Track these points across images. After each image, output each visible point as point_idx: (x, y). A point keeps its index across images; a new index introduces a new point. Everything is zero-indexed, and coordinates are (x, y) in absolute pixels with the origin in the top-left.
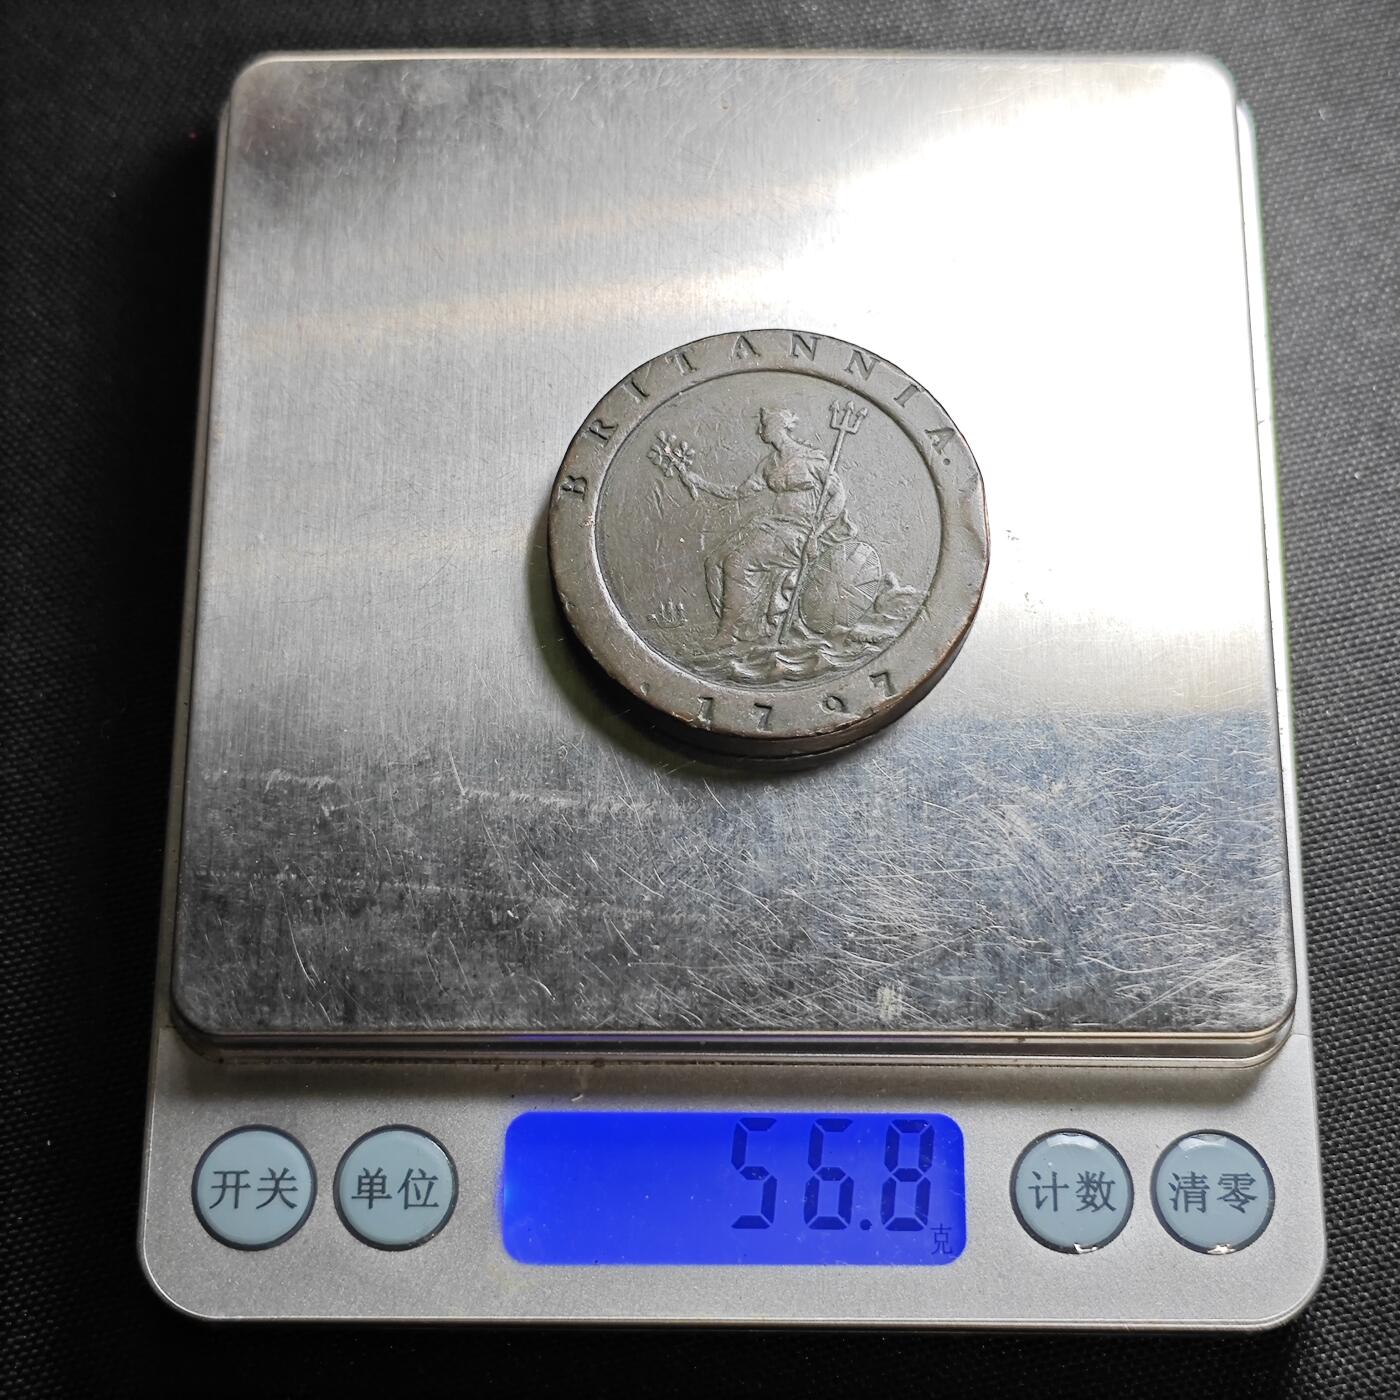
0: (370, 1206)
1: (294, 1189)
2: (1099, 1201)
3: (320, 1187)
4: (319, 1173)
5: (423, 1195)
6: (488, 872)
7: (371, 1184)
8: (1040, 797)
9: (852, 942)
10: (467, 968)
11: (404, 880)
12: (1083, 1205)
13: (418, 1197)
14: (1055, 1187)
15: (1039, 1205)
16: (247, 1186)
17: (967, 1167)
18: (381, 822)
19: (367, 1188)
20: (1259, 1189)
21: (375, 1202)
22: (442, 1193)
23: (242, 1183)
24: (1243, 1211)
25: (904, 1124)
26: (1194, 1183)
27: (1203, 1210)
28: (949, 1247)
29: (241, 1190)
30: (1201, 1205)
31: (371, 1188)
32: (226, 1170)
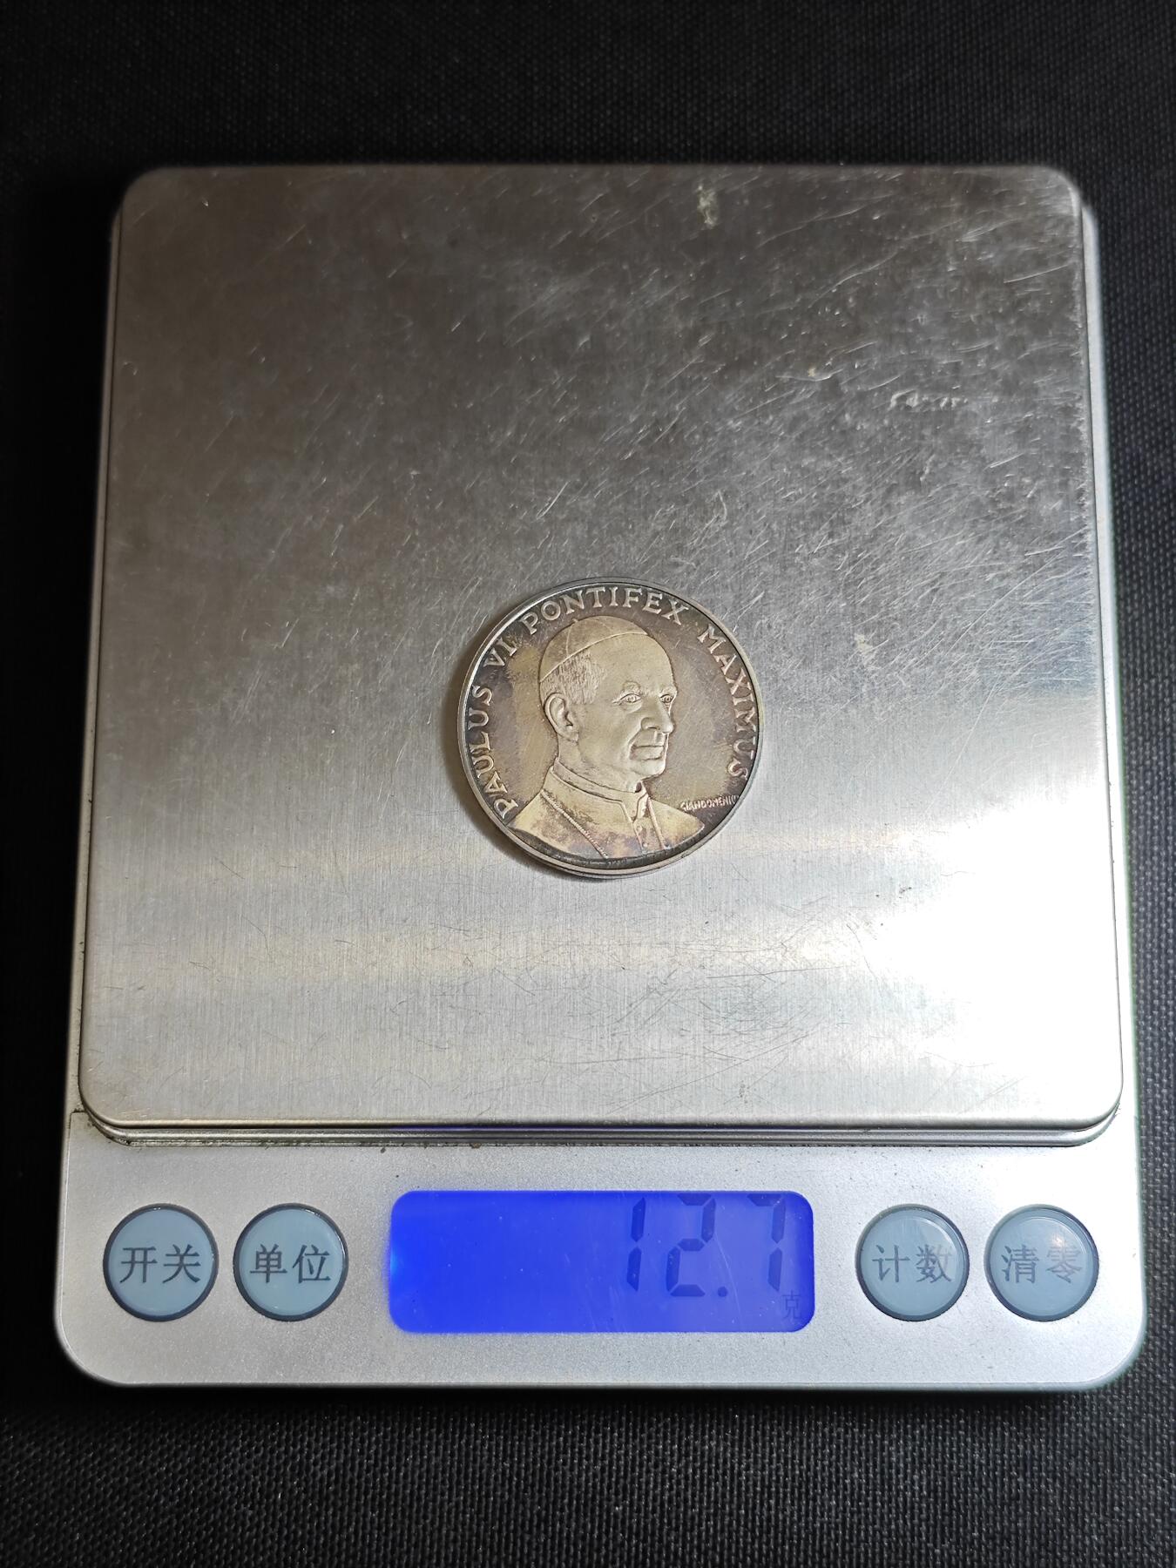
0: (268, 1281)
1: (197, 1264)
2: (937, 1273)
3: (221, 1263)
4: (220, 1249)
5: (316, 1269)
7: (268, 1259)
12: (923, 1276)
13: (311, 1272)
14: (897, 1261)
15: (882, 1276)
16: (154, 1262)
17: (816, 1240)
19: (264, 1263)
21: (271, 1275)
22: (333, 1269)
23: (149, 1260)
24: (1068, 1280)
25: (758, 1199)
26: (1024, 1255)
27: (1033, 1281)
28: (797, 1315)
29: (148, 1266)
30: (1030, 1277)
31: (268, 1263)
32: (134, 1247)
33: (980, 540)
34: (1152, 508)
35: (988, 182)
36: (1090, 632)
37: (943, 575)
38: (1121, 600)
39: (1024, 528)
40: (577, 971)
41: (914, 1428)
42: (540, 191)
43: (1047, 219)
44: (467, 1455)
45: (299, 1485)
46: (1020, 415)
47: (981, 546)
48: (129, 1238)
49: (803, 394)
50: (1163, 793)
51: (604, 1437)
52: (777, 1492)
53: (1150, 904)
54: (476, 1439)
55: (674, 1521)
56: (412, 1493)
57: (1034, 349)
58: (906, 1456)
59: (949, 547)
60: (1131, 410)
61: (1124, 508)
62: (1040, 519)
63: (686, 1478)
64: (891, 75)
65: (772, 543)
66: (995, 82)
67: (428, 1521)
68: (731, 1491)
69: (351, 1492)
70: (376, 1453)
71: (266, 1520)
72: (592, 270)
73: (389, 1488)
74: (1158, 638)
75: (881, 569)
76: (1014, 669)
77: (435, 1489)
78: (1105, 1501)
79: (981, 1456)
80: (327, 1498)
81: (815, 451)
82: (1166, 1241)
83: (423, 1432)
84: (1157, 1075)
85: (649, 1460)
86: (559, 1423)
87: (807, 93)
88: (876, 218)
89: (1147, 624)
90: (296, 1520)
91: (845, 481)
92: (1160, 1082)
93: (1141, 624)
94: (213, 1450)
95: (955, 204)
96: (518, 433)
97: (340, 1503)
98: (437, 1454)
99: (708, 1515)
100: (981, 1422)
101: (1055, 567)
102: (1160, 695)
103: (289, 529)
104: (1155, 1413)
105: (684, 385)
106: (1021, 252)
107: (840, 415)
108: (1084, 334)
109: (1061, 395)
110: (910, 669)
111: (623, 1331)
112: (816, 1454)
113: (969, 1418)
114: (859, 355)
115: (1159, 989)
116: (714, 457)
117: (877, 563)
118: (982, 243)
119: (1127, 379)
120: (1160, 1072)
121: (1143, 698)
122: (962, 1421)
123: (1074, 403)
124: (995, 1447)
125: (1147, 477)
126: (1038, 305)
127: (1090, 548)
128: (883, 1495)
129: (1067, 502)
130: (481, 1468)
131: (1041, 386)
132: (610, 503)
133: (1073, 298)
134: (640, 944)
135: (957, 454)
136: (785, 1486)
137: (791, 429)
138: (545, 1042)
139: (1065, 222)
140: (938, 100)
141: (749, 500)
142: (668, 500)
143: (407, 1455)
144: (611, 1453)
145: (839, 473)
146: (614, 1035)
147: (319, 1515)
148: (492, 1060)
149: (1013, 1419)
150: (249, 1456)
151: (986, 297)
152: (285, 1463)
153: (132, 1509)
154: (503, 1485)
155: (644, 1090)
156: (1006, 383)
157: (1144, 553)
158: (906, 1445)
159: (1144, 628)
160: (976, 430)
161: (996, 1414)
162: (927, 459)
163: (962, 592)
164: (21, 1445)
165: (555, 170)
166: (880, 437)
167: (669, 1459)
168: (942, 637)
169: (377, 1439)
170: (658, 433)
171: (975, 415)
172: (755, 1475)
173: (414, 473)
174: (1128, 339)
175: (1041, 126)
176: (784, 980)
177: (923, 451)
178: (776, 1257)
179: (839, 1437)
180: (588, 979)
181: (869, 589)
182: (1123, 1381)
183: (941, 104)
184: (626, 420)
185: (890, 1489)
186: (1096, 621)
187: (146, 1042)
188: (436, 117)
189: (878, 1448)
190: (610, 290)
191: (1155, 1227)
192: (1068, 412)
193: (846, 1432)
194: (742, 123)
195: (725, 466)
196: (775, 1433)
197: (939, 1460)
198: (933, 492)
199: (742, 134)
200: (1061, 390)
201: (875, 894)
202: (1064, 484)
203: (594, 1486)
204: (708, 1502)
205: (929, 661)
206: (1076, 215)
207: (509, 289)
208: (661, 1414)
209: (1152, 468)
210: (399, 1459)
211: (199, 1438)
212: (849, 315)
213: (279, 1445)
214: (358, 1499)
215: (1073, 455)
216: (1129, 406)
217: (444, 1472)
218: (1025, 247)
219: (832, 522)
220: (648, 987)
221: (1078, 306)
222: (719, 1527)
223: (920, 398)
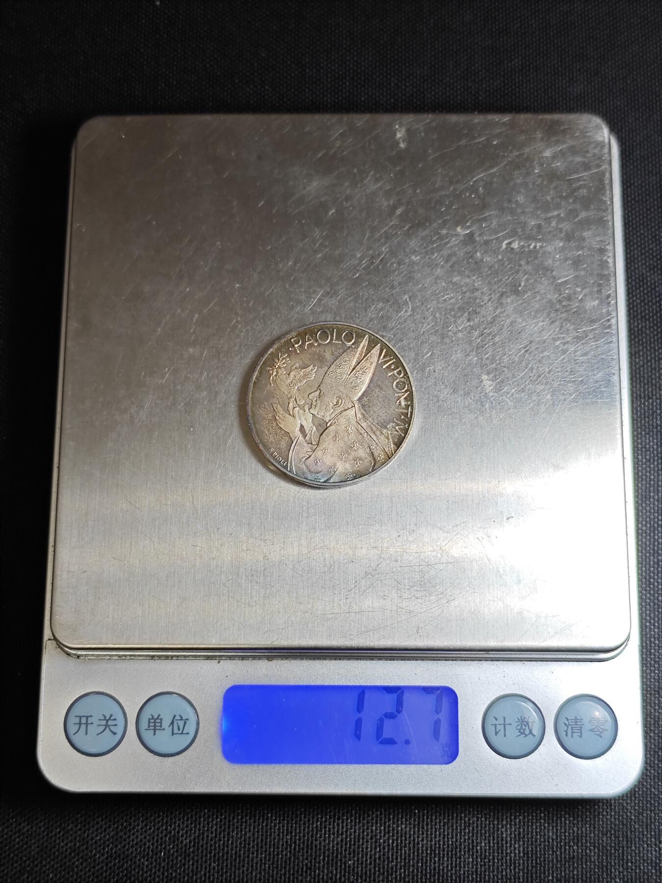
0: (155, 734)
1: (116, 725)
2: (527, 732)
3: (129, 724)
4: (128, 717)
5: (181, 728)
7: (155, 722)
12: (520, 733)
13: (179, 730)
14: (505, 725)
15: (496, 733)
16: (92, 723)
17: (460, 713)
19: (153, 724)
21: (157, 731)
22: (191, 728)
23: (89, 722)
24: (601, 737)
25: (428, 690)
26: (576, 722)
27: (581, 737)
28: (450, 755)
29: (89, 725)
30: (579, 734)
31: (155, 724)
32: (81, 715)
33: (552, 322)
34: (650, 304)
35: (558, 123)
36: (614, 374)
37: (531, 342)
38: (632, 355)
39: (578, 316)
40: (327, 563)
41: (515, 818)
42: (308, 129)
43: (590, 143)
44: (267, 832)
45: (173, 848)
46: (575, 253)
47: (553, 326)
48: (78, 710)
49: (454, 241)
50: (656, 463)
51: (343, 822)
52: (439, 853)
53: (648, 525)
54: (271, 823)
55: (382, 869)
56: (236, 853)
57: (583, 216)
58: (511, 834)
59: (535, 327)
60: (639, 249)
61: (635, 303)
62: (586, 311)
63: (389, 845)
64: (506, 62)
65: (436, 325)
66: (564, 66)
67: (245, 868)
68: (414, 853)
69: (202, 852)
70: (216, 830)
71: (155, 867)
72: (336, 173)
73: (223, 850)
74: (653, 376)
75: (497, 339)
76: (571, 395)
77: (249, 850)
78: (623, 860)
79: (553, 834)
80: (189, 856)
81: (460, 273)
82: (657, 714)
83: (242, 818)
84: (652, 621)
85: (367, 835)
86: (318, 814)
87: (459, 72)
88: (495, 143)
89: (648, 369)
90: (172, 867)
91: (477, 290)
92: (654, 625)
93: (644, 369)
94: (126, 828)
95: (539, 135)
96: (295, 264)
97: (196, 858)
98: (250, 831)
99: (401, 866)
100: (553, 815)
101: (594, 338)
102: (654, 408)
103: (168, 317)
104: (651, 811)
105: (388, 237)
106: (575, 162)
107: (474, 254)
108: (611, 207)
109: (598, 242)
110: (513, 395)
111: (351, 763)
112: (461, 833)
113: (546, 813)
114: (485, 219)
115: (654, 573)
116: (404, 276)
117: (495, 336)
118: (554, 157)
119: (637, 231)
120: (654, 620)
121: (645, 410)
122: (542, 815)
123: (605, 246)
124: (561, 829)
125: (648, 287)
126: (585, 191)
127: (614, 327)
128: (498, 856)
129: (601, 302)
130: (274, 839)
131: (586, 236)
132: (346, 303)
133: (605, 187)
134: (361, 548)
135: (539, 275)
136: (444, 850)
137: (447, 261)
138: (309, 602)
139: (601, 145)
140: (531, 76)
141: (424, 301)
142: (378, 301)
143: (233, 831)
144: (347, 831)
145: (474, 285)
146: (346, 599)
147: (184, 865)
148: (279, 612)
149: (571, 813)
150: (146, 832)
151: (556, 188)
152: (166, 836)
153: (81, 860)
154: (286, 849)
155: (363, 629)
156: (567, 234)
157: (646, 329)
158: (511, 828)
159: (646, 371)
160: (550, 261)
161: (561, 811)
162: (522, 278)
163: (542, 352)
164: (20, 824)
165: (317, 117)
166: (496, 266)
167: (379, 835)
168: (530, 377)
169: (216, 822)
170: (373, 263)
171: (550, 253)
172: (427, 844)
173: (237, 285)
174: (637, 209)
175: (589, 90)
176: (441, 568)
177: (520, 273)
178: (437, 723)
179: (473, 823)
180: (333, 567)
181: (490, 350)
182: (633, 793)
183: (533, 78)
184: (355, 256)
185: (502, 853)
186: (617, 368)
187: (88, 602)
188: (252, 87)
189: (496, 829)
190: (347, 184)
191: (651, 707)
192: (602, 251)
193: (478, 820)
194: (422, 90)
195: (410, 281)
196: (438, 821)
197: (530, 836)
198: (526, 296)
199: (422, 95)
200: (598, 239)
201: (493, 520)
202: (599, 291)
203: (337, 850)
204: (401, 859)
205: (523, 390)
206: (607, 141)
207: (291, 183)
208: (374, 810)
209: (651, 281)
210: (228, 834)
211: (118, 822)
212: (479, 197)
213: (162, 826)
214: (206, 856)
215: (605, 275)
216: (638, 246)
217: (254, 841)
218: (578, 159)
219: (469, 313)
220: (366, 572)
221: (608, 192)
222: (407, 873)
223: (519, 243)
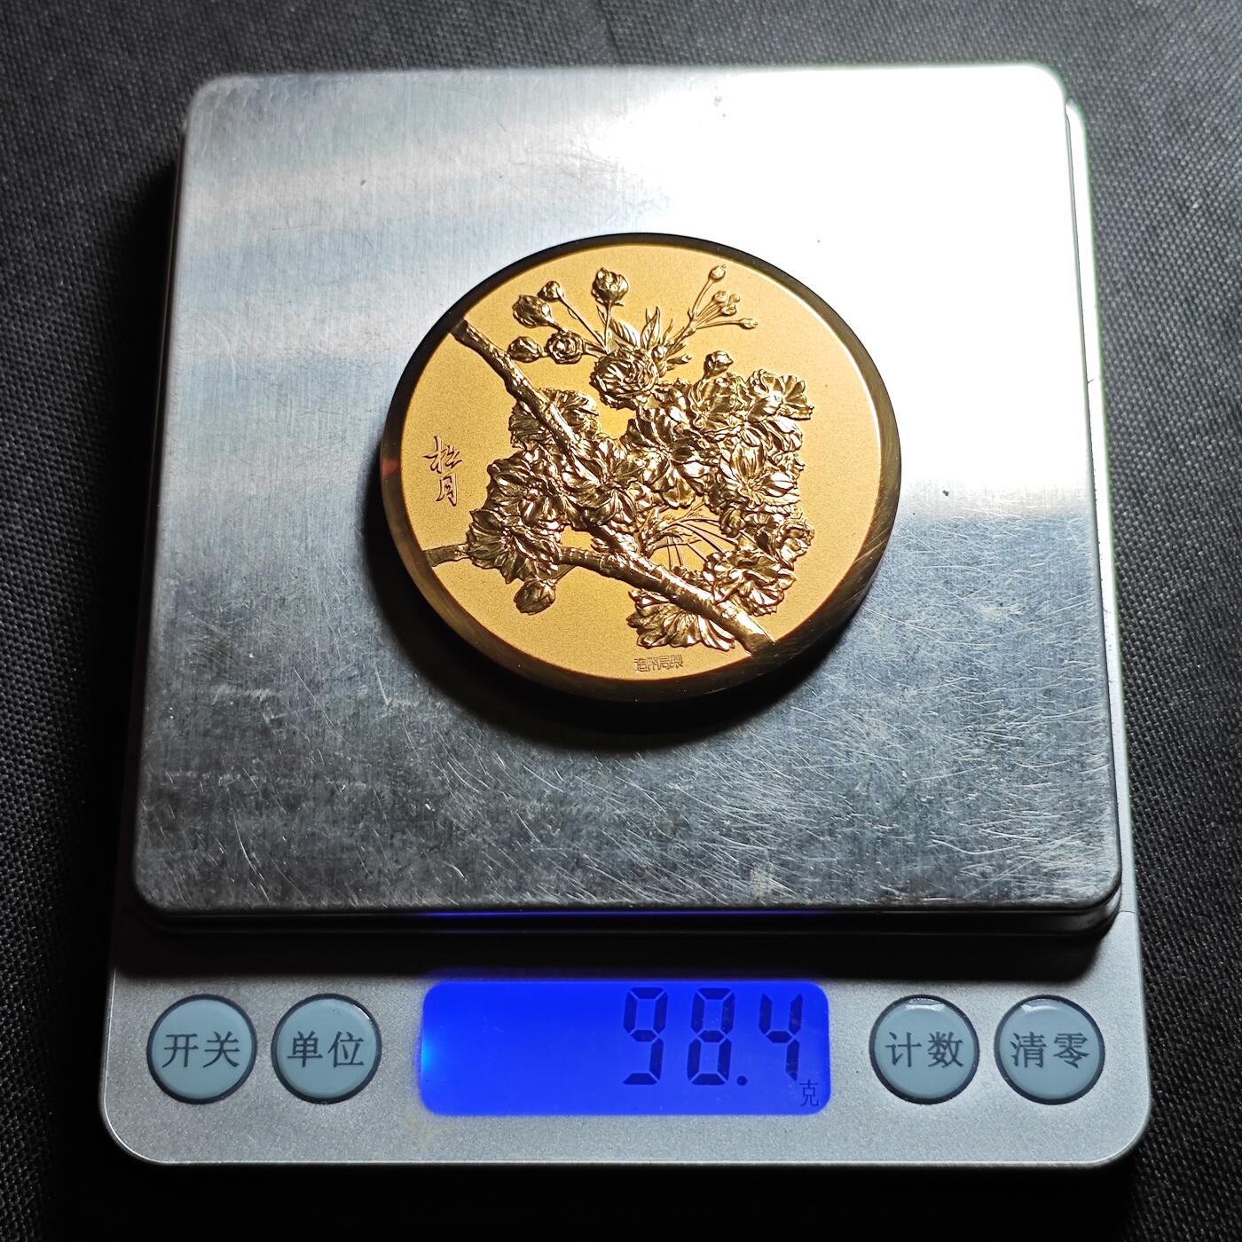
0: (304, 1065)
1: (237, 1050)
2: (948, 1058)
3: (260, 1049)
4: (259, 1036)
5: (350, 1055)
6: (408, 771)
7: (305, 1045)
8: (893, 702)
9: (729, 829)
10: (390, 855)
11: (335, 779)
12: (934, 1061)
13: (346, 1057)
14: (909, 1046)
15: (895, 1061)
16: (195, 1047)
17: (831, 1028)
18: (315, 728)
20: (1091, 1047)
21: (308, 1060)
22: (367, 1054)
23: (191, 1045)
24: (1076, 1066)
26: (1032, 1041)
27: (1041, 1065)
28: (815, 1099)
29: (190, 1052)
30: (1038, 1061)
31: (305, 1049)
32: (177, 1033)
48: (172, 1026)
178: (793, 1047)
